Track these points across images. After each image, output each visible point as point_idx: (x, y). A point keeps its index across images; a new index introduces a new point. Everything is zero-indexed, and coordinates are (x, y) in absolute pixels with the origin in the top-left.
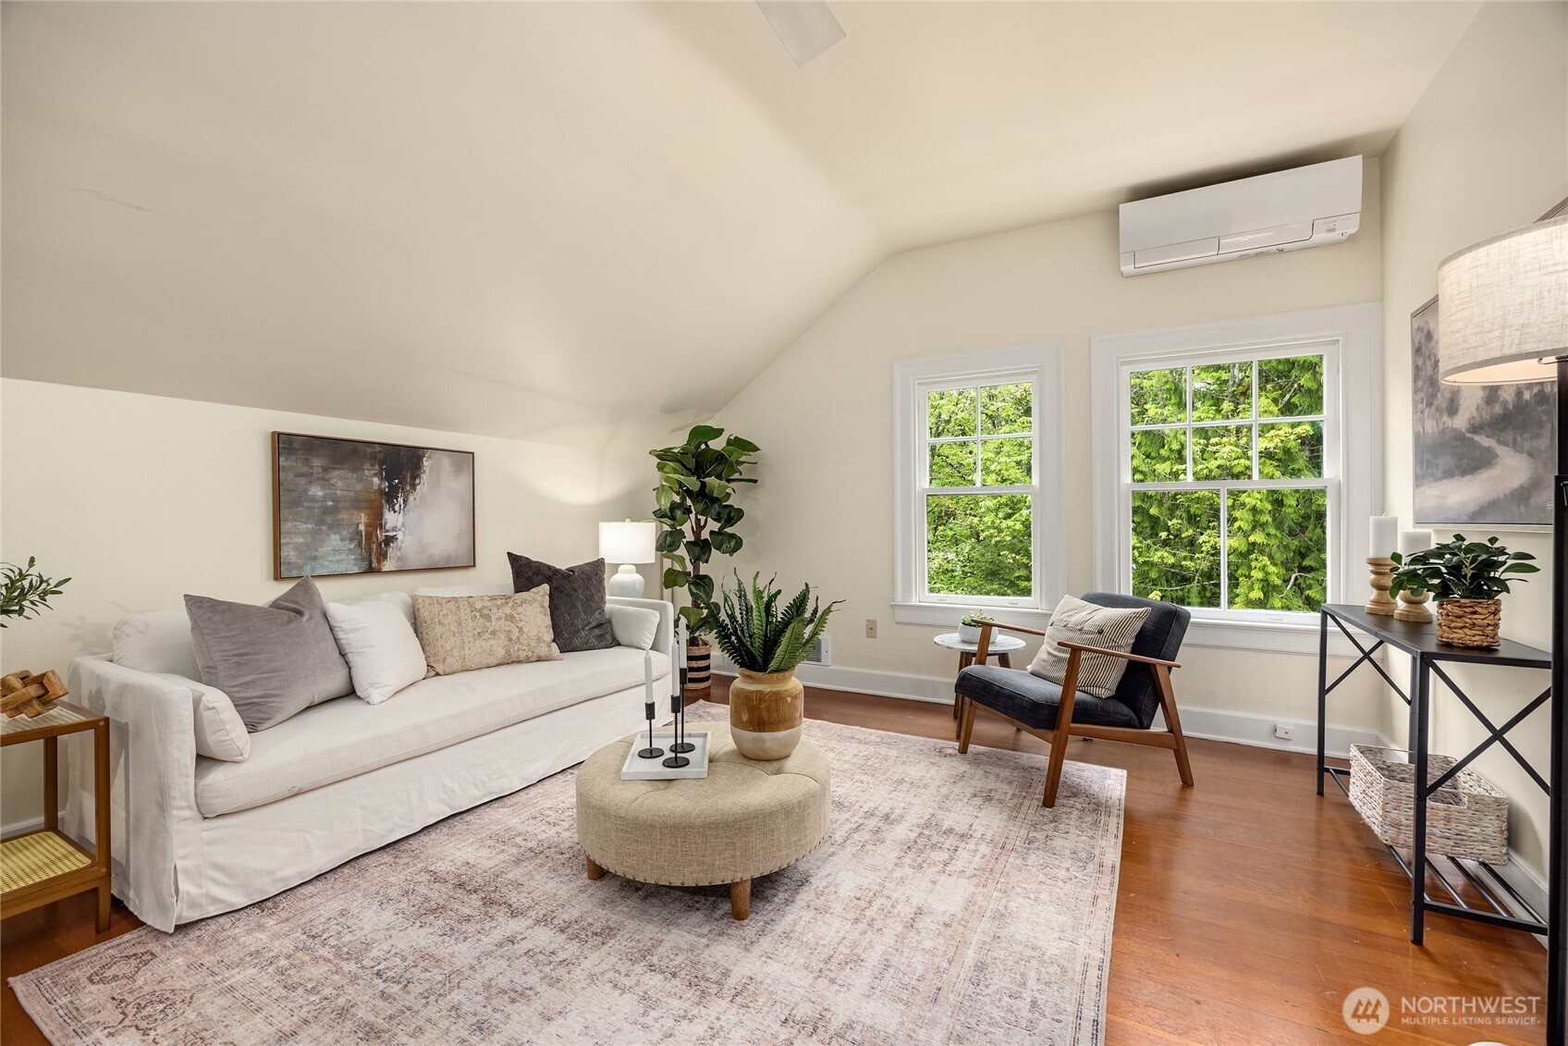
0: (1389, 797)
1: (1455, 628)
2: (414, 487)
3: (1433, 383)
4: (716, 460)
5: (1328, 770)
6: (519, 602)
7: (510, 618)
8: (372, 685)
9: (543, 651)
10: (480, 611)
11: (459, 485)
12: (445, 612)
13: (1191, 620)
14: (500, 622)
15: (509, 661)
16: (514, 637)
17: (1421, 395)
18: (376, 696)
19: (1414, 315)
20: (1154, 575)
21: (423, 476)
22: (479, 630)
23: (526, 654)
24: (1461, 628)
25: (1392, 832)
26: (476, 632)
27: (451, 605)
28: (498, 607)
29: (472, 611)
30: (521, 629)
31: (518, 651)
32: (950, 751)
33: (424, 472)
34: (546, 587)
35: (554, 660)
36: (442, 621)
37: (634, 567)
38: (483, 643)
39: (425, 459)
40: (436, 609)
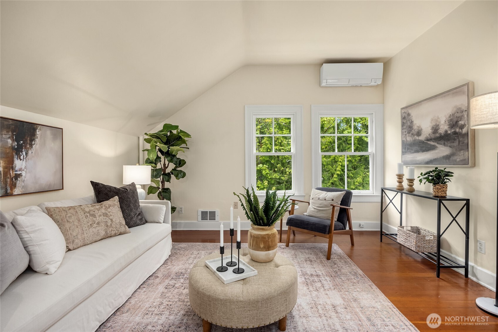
0: (417, 239)
1: (439, 192)
2: (31, 145)
3: (410, 128)
4: (177, 139)
5: (383, 235)
6: (107, 206)
7: (105, 215)
8: (48, 263)
9: (122, 229)
10: (89, 212)
11: (55, 145)
12: (69, 215)
13: (353, 194)
14: (101, 217)
15: (108, 237)
16: (109, 224)
17: (404, 130)
18: (52, 269)
19: (402, 109)
20: (273, 182)
21: (37, 140)
22: (90, 223)
23: (115, 232)
24: (440, 192)
25: (418, 249)
26: (89, 224)
27: (72, 211)
28: (98, 210)
29: (85, 213)
30: (112, 220)
31: (111, 231)
32: (283, 247)
33: (37, 138)
34: (116, 198)
35: (127, 233)
36: (69, 220)
37: (140, 186)
38: (94, 229)
39: (37, 130)
40: (64, 214)
